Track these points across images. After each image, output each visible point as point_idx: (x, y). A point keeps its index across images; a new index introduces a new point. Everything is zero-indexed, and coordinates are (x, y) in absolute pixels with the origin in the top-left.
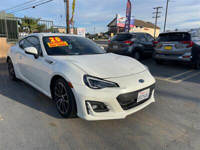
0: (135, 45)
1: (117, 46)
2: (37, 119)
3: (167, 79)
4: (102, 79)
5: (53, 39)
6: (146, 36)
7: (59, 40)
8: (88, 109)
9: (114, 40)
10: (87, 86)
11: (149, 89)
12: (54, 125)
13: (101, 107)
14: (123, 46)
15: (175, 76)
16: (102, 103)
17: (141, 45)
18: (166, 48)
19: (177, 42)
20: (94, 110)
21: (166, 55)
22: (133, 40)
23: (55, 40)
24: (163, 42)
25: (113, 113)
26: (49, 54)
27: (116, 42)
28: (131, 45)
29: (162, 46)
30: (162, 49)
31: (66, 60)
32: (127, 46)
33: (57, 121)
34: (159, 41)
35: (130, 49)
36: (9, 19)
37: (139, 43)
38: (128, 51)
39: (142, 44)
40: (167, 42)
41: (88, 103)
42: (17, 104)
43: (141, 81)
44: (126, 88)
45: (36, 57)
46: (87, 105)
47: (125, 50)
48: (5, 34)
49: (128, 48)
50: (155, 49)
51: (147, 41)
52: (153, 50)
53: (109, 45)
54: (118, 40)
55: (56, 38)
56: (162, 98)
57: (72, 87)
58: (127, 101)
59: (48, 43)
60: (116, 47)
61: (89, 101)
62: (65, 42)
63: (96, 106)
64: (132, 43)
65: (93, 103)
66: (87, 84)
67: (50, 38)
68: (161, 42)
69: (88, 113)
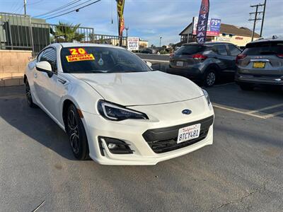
0: (210, 61)
1: (182, 63)
2: (40, 158)
3: (249, 113)
4: (124, 107)
5: (75, 50)
6: (227, 47)
7: (83, 52)
8: (102, 148)
9: (178, 54)
10: (101, 117)
11: (199, 125)
12: (59, 168)
13: (122, 147)
14: (191, 62)
15: (266, 108)
16: (123, 142)
17: (218, 62)
18: (255, 65)
19: (273, 57)
20: (111, 150)
21: (256, 76)
22: (207, 53)
23: (77, 51)
24: (251, 57)
25: (138, 156)
26: (65, 71)
27: (181, 56)
28: (203, 60)
29: (249, 62)
30: (249, 67)
31: (81, 79)
32: (197, 61)
33: (66, 163)
34: (246, 54)
35: (202, 66)
36: (36, 26)
37: (216, 58)
38: (198, 69)
39: (220, 59)
40: (258, 57)
41: (103, 140)
42: (25, 137)
43: (187, 112)
44: (158, 121)
45: (50, 74)
46: (100, 142)
47: (193, 68)
48: (29, 45)
49: (199, 66)
50: (239, 67)
51: (229, 54)
52: (236, 68)
53: (171, 61)
54: (183, 54)
55: (79, 50)
56: (232, 140)
57: (83, 117)
58: (162, 140)
59: (67, 57)
60: (180, 64)
61: (104, 138)
62: (91, 55)
63: (114, 146)
64: (205, 57)
65: (109, 140)
66: (102, 113)
67: (71, 50)
68: (248, 57)
69: (103, 154)
